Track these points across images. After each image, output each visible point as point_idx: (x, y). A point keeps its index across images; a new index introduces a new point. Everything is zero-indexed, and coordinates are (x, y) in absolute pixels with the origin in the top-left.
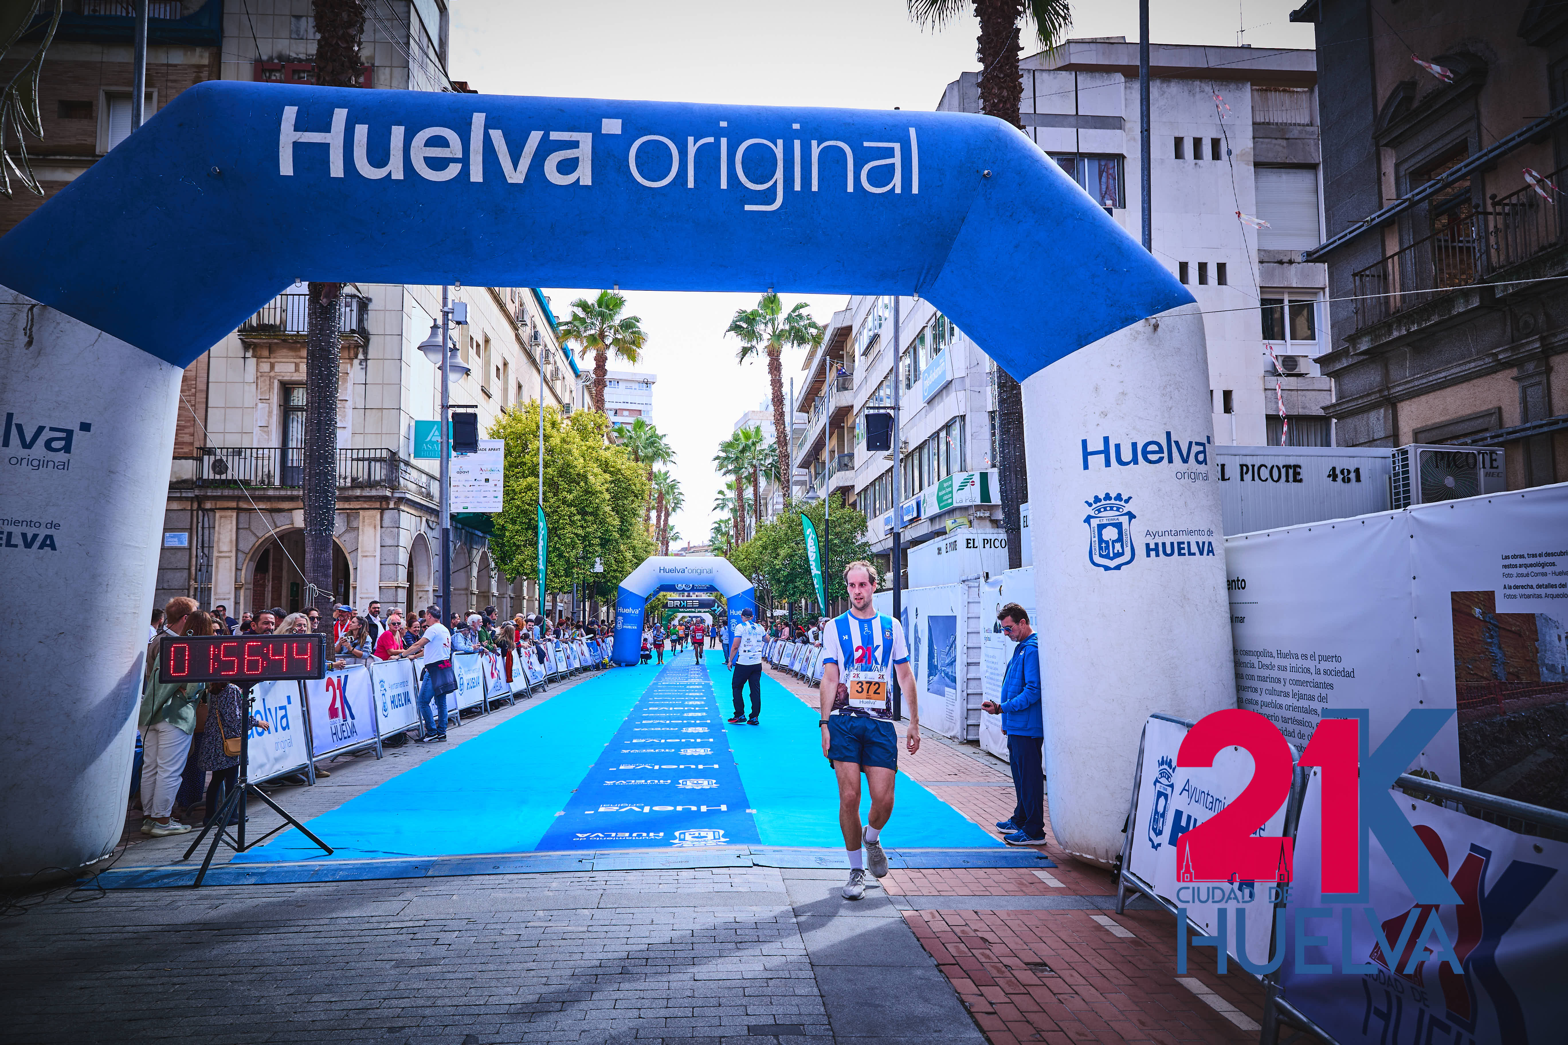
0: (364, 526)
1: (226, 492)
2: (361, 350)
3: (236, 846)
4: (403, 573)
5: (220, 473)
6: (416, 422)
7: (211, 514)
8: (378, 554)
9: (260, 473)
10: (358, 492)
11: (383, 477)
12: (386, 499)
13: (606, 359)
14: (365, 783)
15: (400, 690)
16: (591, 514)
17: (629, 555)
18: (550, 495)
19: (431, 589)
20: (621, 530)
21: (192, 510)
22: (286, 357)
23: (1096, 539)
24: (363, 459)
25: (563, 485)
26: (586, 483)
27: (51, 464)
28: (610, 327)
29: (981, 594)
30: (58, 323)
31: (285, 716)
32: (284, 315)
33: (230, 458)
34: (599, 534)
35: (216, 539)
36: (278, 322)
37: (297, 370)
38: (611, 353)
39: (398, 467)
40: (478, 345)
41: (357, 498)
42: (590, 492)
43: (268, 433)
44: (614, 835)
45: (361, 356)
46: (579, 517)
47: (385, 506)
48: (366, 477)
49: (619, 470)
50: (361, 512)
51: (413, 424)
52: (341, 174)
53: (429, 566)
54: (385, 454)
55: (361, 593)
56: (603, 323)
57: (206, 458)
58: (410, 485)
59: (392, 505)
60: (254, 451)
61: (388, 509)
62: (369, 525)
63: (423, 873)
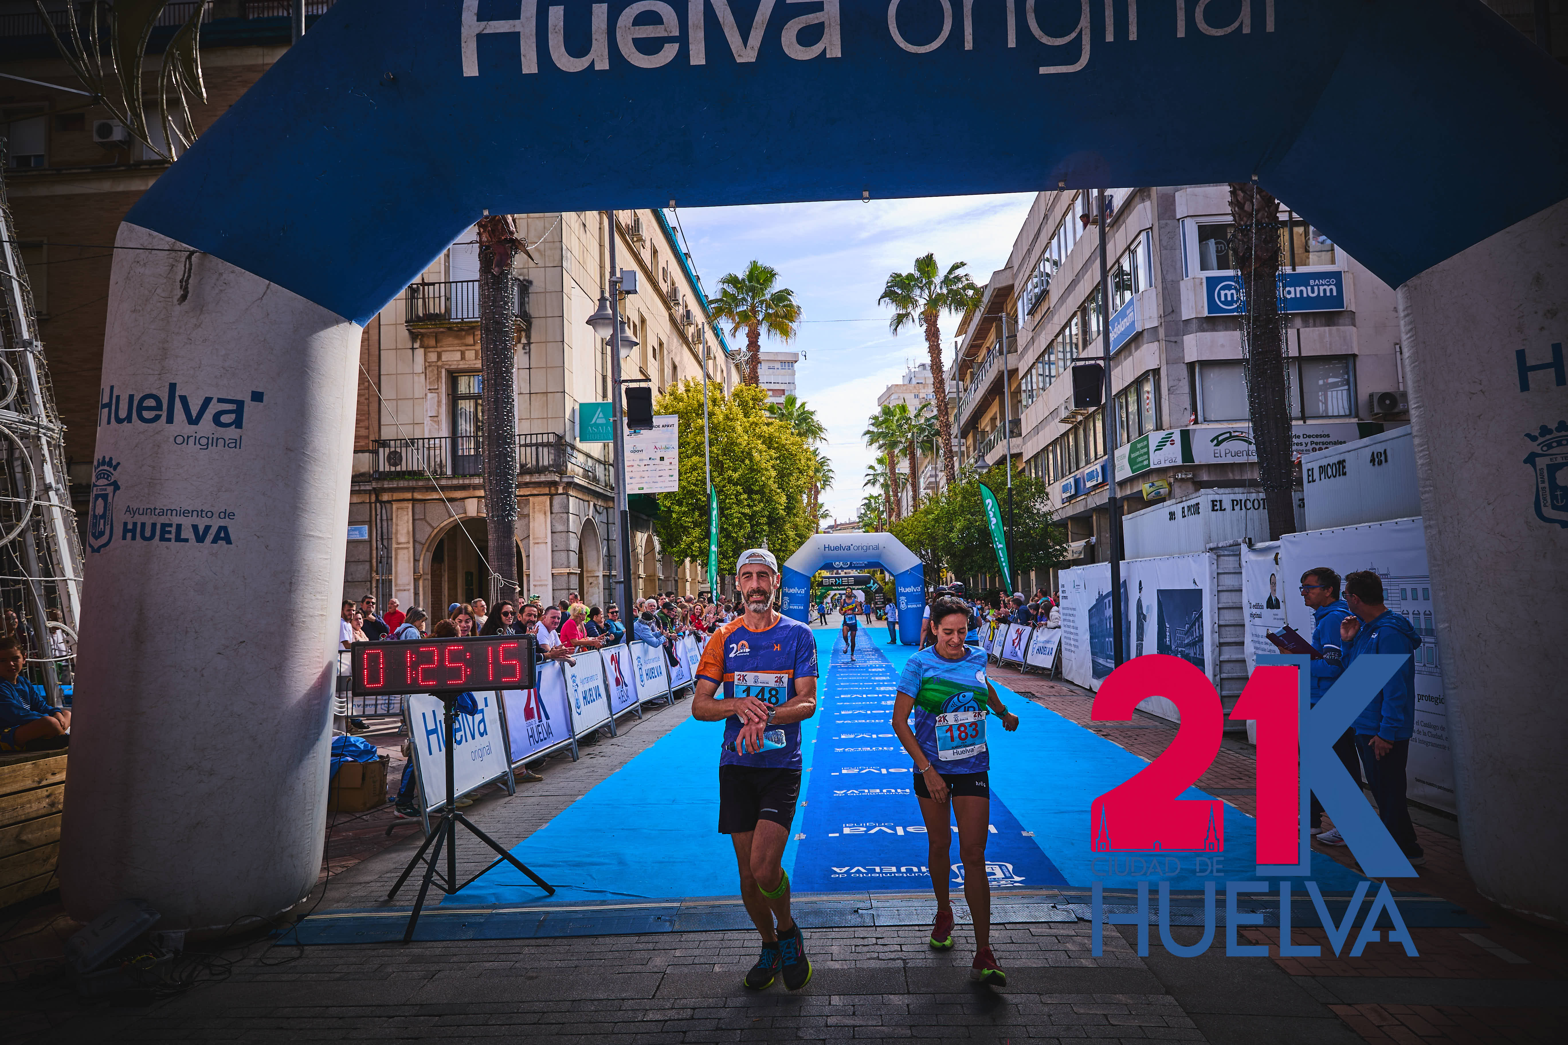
0: (534, 512)
1: (402, 484)
2: (523, 334)
3: (446, 887)
4: (574, 558)
5: (395, 465)
6: (581, 404)
7: (388, 506)
8: (549, 540)
9: (432, 464)
10: (527, 479)
11: (551, 463)
12: (554, 484)
13: (759, 335)
14: (568, 792)
15: (592, 685)
16: (757, 493)
17: (792, 534)
18: (715, 474)
19: (601, 574)
20: (787, 507)
21: (370, 503)
22: (452, 345)
23: (1546, 485)
24: (531, 445)
25: (728, 463)
26: (751, 460)
27: (221, 442)
28: (762, 302)
29: (1243, 563)
30: (221, 274)
31: (483, 720)
32: (448, 303)
33: (404, 449)
34: (767, 513)
35: (394, 531)
36: (443, 311)
37: (463, 358)
38: (763, 330)
39: (565, 451)
40: (635, 326)
41: (527, 485)
42: (755, 470)
43: (438, 423)
44: (878, 869)
45: (524, 341)
46: (746, 496)
47: (553, 491)
48: (534, 463)
49: (784, 446)
50: (531, 498)
51: (577, 407)
52: (534, 70)
53: (598, 551)
54: (552, 439)
55: (535, 580)
56: (753, 298)
57: (381, 450)
58: (577, 469)
59: (560, 491)
60: (426, 441)
61: (557, 494)
62: (540, 511)
63: (667, 927)
